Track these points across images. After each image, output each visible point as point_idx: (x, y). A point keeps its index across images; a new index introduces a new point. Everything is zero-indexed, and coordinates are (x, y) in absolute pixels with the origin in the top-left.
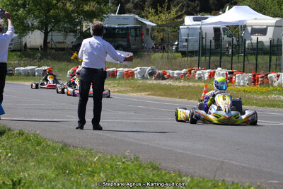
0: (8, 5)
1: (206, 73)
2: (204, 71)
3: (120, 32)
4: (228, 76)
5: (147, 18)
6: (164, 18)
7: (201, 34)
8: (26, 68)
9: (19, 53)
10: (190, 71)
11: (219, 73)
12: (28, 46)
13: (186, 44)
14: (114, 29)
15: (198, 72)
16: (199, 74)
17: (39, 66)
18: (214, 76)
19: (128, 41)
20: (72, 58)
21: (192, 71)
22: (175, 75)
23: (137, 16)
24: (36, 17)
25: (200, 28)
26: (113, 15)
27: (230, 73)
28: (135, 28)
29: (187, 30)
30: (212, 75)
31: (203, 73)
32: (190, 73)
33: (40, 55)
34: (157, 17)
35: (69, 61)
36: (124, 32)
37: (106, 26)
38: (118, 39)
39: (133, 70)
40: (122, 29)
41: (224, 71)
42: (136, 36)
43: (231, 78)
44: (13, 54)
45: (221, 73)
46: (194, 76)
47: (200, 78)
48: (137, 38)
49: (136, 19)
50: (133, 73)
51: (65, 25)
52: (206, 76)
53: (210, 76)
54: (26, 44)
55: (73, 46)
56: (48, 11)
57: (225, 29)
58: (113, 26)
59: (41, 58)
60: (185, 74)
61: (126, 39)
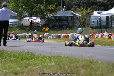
0: (15, 6)
1: (100, 35)
2: (99, 34)
3: (65, 19)
4: (109, 36)
5: (77, 12)
6: (85, 13)
7: (100, 19)
8: (22, 34)
9: (19, 28)
10: (93, 34)
11: (105, 35)
12: (24, 25)
13: (93, 23)
14: (62, 17)
15: (96, 35)
16: (97, 36)
17: (28, 33)
18: (103, 36)
19: (68, 22)
20: (43, 30)
21: (94, 34)
22: (87, 36)
23: (72, 12)
24: (27, 12)
25: (100, 16)
26: (61, 11)
27: (110, 35)
28: (71, 17)
29: (94, 17)
30: (102, 36)
31: (99, 35)
32: (93, 35)
33: (28, 29)
34: (82, 12)
35: (41, 31)
36: (66, 18)
37: (58, 16)
38: (63, 22)
39: (69, 35)
40: (65, 17)
41: (108, 34)
42: (72, 20)
43: (111, 37)
44: (17, 28)
45: (106, 35)
46: (95, 36)
47: (97, 37)
48: (72, 21)
49: (72, 13)
50: (68, 36)
51: (40, 16)
52: (100, 36)
53: (101, 36)
54: (23, 24)
55: (44, 25)
56: (32, 9)
57: (111, 17)
58: (61, 16)
59: (29, 30)
60: (91, 36)
61: (67, 22)
